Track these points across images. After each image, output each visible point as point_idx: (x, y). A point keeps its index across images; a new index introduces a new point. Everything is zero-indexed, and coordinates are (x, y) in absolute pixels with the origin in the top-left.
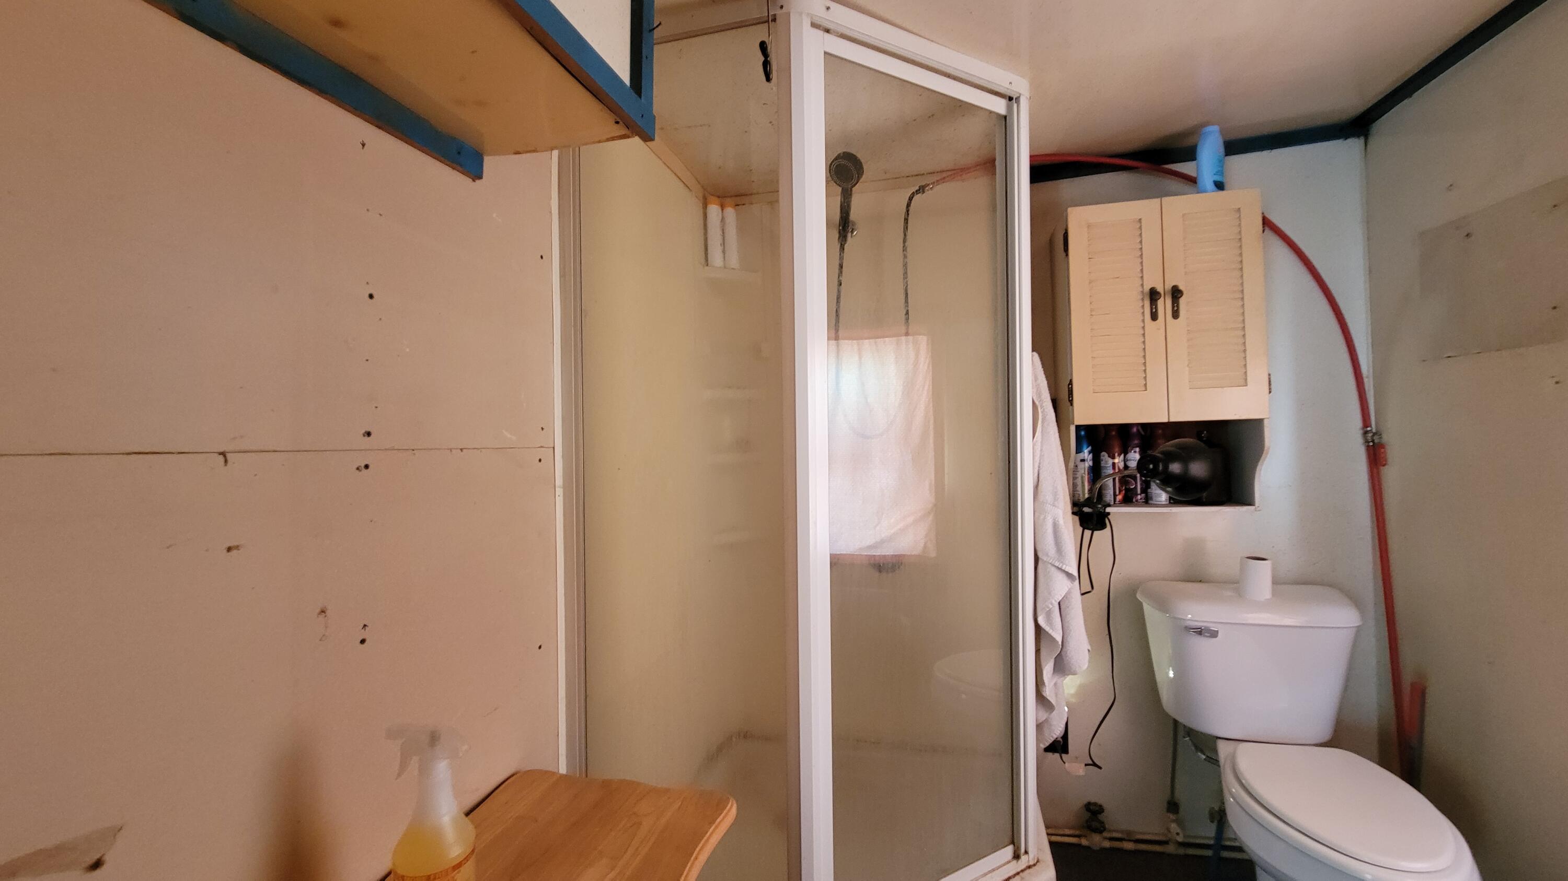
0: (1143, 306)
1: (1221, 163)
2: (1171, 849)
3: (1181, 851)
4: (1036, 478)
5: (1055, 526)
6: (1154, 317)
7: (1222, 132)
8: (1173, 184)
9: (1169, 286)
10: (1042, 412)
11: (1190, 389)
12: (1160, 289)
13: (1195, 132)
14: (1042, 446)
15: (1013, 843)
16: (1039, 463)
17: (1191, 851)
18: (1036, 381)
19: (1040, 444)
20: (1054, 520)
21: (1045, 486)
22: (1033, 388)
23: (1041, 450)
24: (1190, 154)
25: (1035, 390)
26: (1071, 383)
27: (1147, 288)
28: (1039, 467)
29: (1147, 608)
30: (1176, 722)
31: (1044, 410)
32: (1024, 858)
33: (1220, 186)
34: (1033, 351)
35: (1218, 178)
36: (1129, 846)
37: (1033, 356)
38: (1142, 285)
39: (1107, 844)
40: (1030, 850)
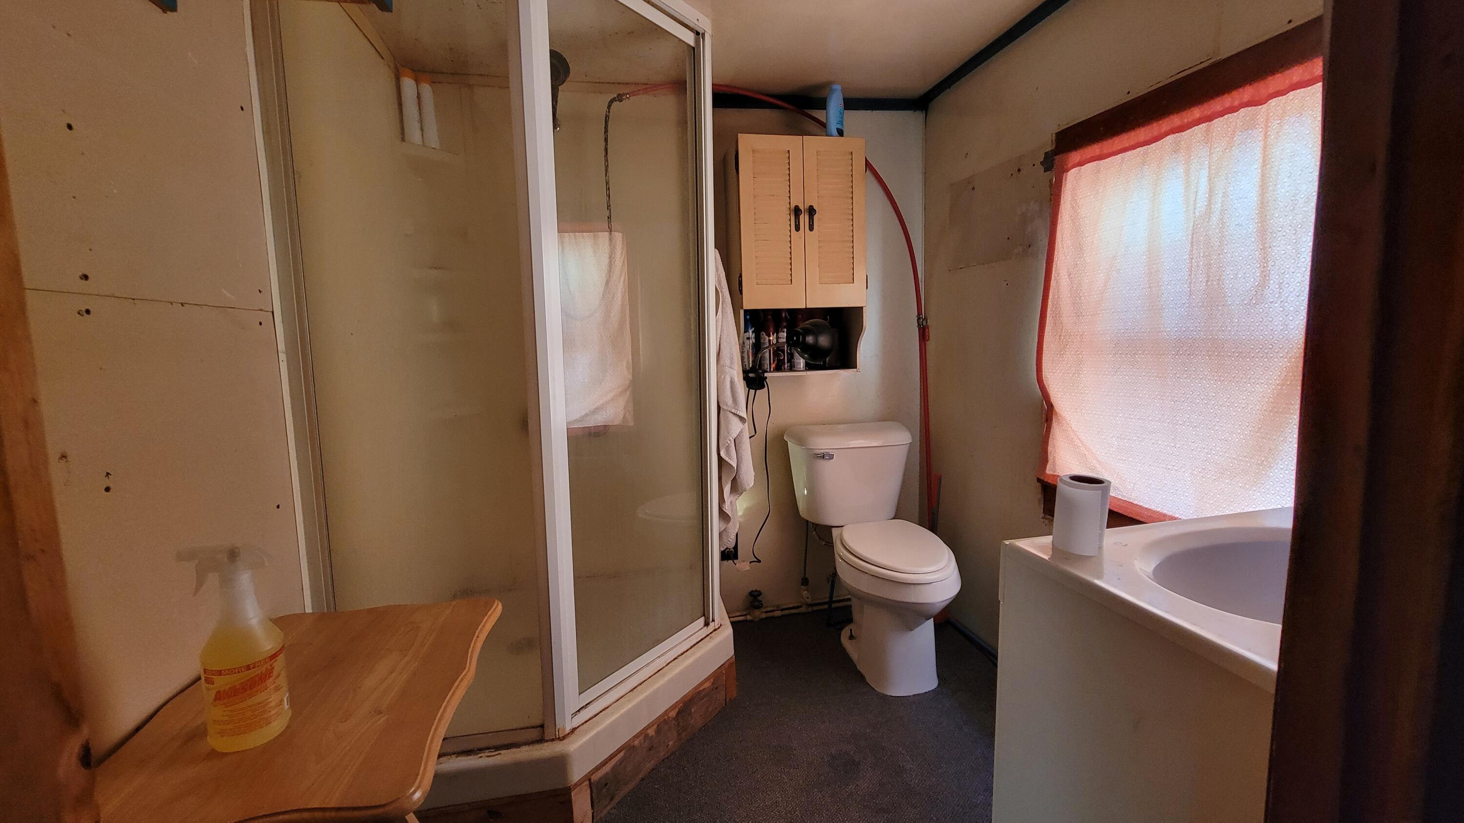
0: (790, 220)
1: (842, 114)
2: (803, 609)
3: (810, 610)
4: (718, 347)
5: (732, 383)
6: (797, 228)
7: (843, 91)
8: (811, 126)
9: (807, 206)
10: (722, 296)
11: (820, 284)
12: (802, 208)
13: (825, 86)
14: (722, 323)
15: (704, 615)
16: (720, 336)
17: (815, 608)
18: (717, 272)
19: (720, 320)
20: (731, 378)
21: (725, 353)
22: (715, 277)
23: (722, 326)
24: (822, 104)
25: (717, 279)
26: (741, 276)
27: (793, 206)
28: (720, 339)
29: (791, 445)
30: (807, 521)
31: (723, 295)
32: (712, 625)
33: (841, 133)
34: (715, 248)
35: (840, 127)
36: (778, 613)
37: (715, 251)
38: (790, 203)
39: (764, 616)
40: (716, 618)
